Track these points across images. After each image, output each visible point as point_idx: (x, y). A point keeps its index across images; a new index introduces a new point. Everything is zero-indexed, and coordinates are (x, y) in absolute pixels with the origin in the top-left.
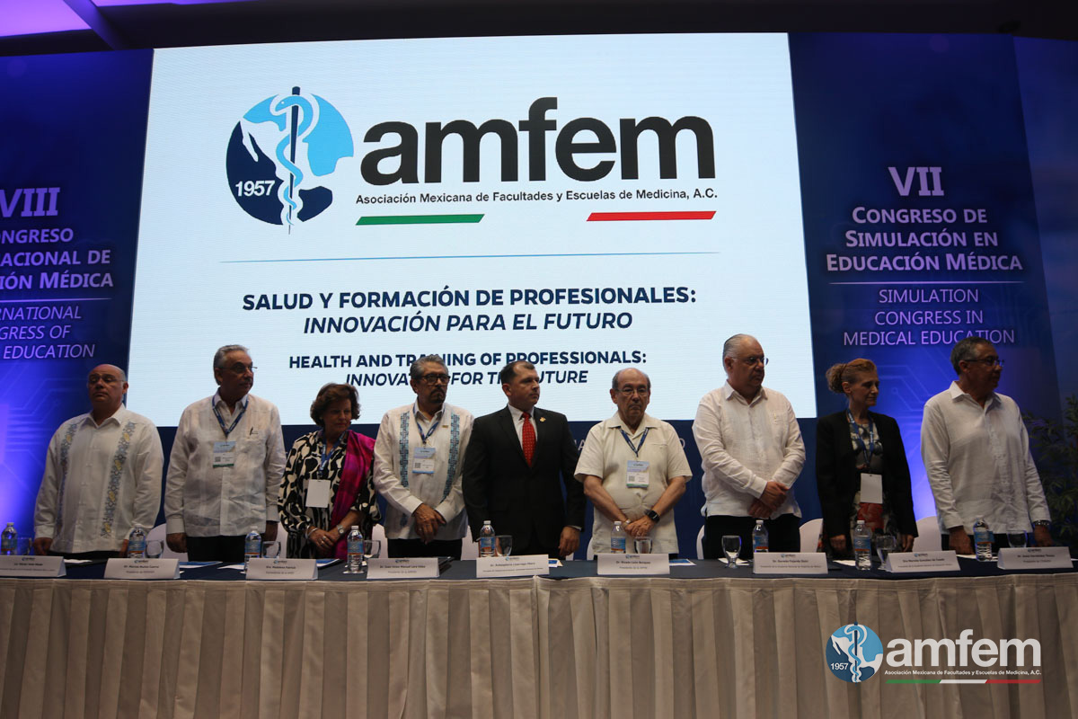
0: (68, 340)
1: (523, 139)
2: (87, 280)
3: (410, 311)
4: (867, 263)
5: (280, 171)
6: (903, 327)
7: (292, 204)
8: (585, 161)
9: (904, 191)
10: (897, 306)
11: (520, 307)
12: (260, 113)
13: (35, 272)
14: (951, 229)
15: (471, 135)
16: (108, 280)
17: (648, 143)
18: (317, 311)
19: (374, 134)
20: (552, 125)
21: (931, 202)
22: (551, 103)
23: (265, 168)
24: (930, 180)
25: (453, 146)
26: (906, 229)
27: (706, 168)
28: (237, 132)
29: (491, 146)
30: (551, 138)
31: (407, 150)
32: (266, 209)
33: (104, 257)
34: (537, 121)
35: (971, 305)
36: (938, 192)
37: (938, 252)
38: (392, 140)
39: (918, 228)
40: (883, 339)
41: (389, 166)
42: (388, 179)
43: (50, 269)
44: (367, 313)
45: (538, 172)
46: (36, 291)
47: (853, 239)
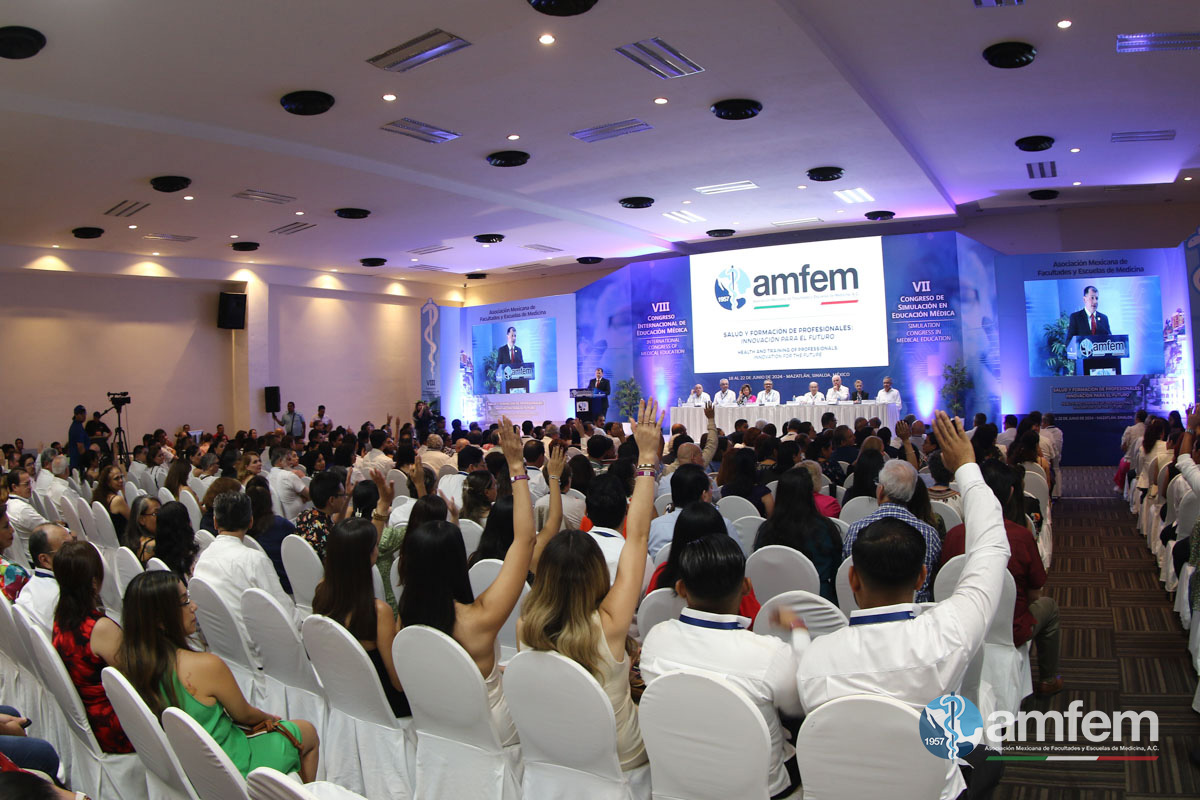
0: (677, 348)
1: (800, 278)
2: (680, 330)
3: (770, 336)
4: (905, 315)
5: (730, 294)
6: (915, 336)
7: (734, 304)
8: (819, 285)
9: (917, 290)
10: (914, 329)
11: (802, 333)
12: (723, 275)
13: (665, 328)
14: (932, 302)
15: (784, 278)
16: (686, 330)
17: (838, 278)
18: (744, 337)
19: (756, 280)
20: (808, 274)
21: (926, 294)
22: (807, 266)
23: (725, 293)
24: (926, 286)
25: (780, 282)
26: (917, 303)
27: (856, 286)
28: (717, 281)
29: (791, 281)
30: (808, 278)
31: (766, 284)
32: (727, 305)
33: (684, 323)
34: (804, 274)
35: (937, 328)
36: (928, 290)
37: (927, 311)
38: (762, 281)
39: (921, 303)
40: (909, 340)
41: (762, 290)
42: (762, 294)
43: (670, 327)
44: (759, 337)
45: (805, 290)
46: (667, 334)
47: (902, 308)
